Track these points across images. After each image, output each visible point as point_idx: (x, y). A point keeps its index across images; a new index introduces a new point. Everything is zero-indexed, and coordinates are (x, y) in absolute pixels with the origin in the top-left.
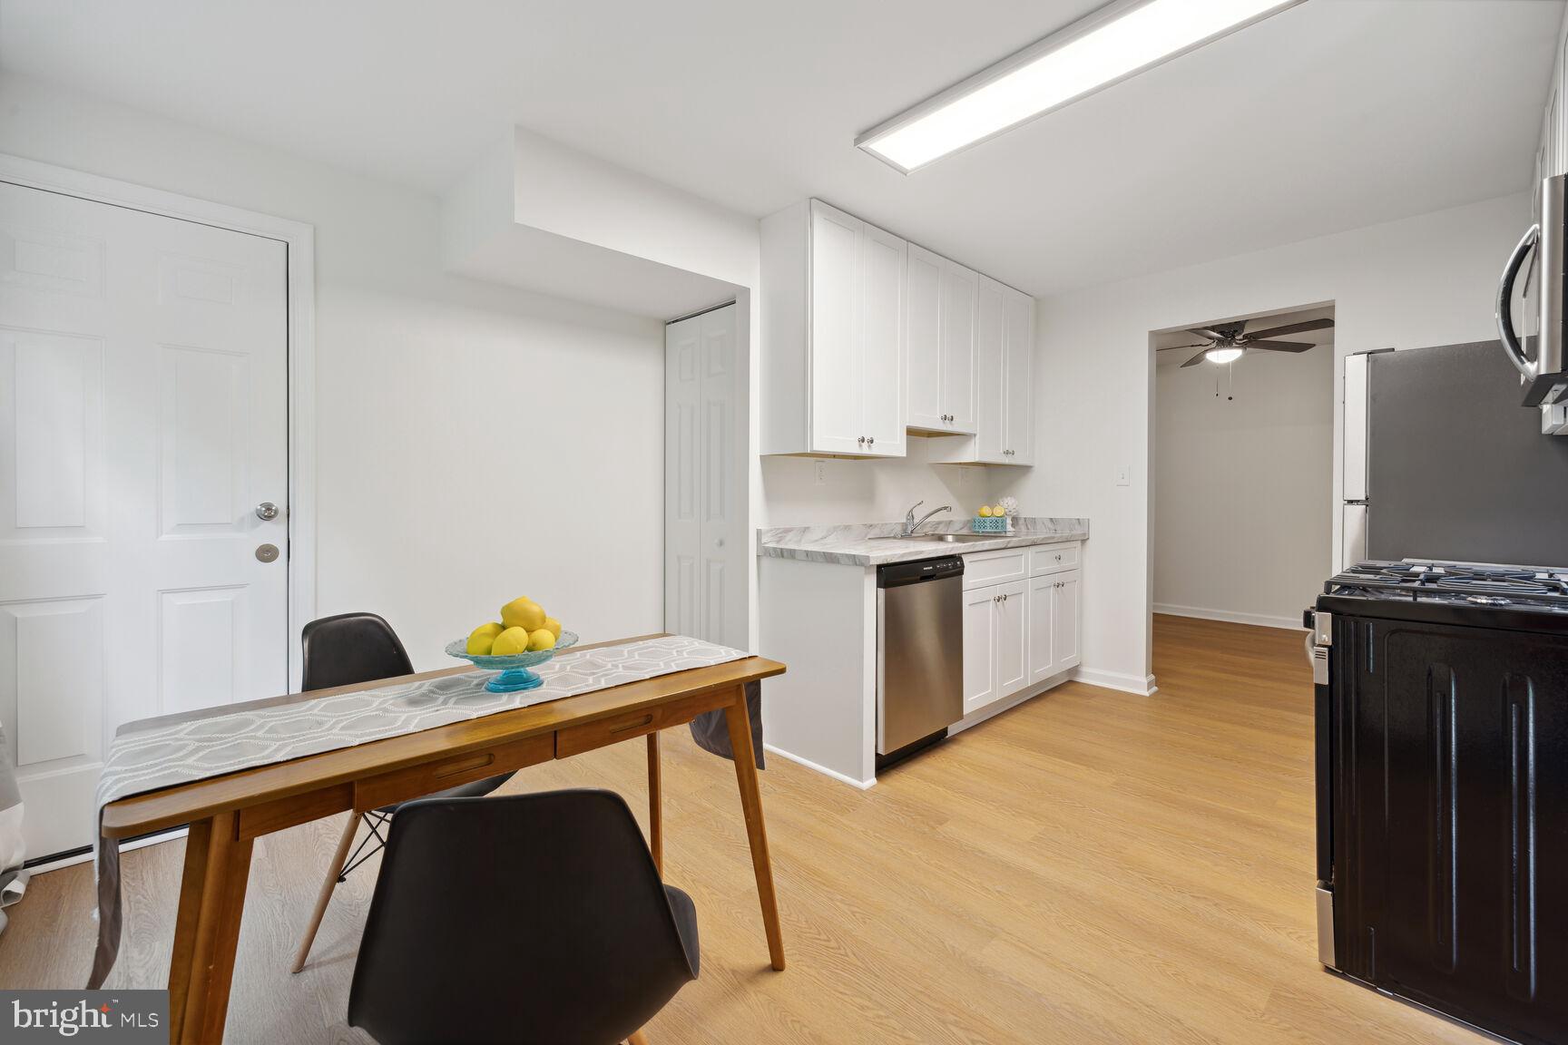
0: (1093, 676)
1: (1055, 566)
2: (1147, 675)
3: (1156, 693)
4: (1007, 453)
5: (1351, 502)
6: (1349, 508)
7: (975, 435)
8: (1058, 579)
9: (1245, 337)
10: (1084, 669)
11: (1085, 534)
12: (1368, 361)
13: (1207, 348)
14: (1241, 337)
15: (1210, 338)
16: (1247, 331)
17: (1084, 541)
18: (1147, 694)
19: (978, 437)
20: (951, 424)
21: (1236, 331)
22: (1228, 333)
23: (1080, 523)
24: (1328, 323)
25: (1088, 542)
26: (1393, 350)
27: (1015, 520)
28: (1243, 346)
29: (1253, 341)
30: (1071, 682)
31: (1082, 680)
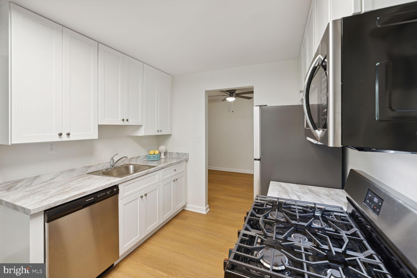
0: (190, 208)
1: (174, 173)
2: (206, 206)
3: (209, 211)
4: (158, 131)
5: (256, 160)
6: (255, 161)
7: (143, 125)
8: (175, 178)
9: (236, 94)
10: (188, 205)
11: (187, 159)
12: (260, 109)
13: (227, 96)
14: (235, 94)
15: (227, 94)
16: (236, 92)
17: (187, 161)
18: (205, 213)
19: (144, 126)
20: (128, 122)
21: (233, 92)
22: (231, 93)
23: (186, 155)
24: (252, 92)
25: (188, 161)
26: (267, 106)
27: (165, 154)
28: (235, 97)
29: (238, 95)
30: (183, 210)
31: (187, 209)
